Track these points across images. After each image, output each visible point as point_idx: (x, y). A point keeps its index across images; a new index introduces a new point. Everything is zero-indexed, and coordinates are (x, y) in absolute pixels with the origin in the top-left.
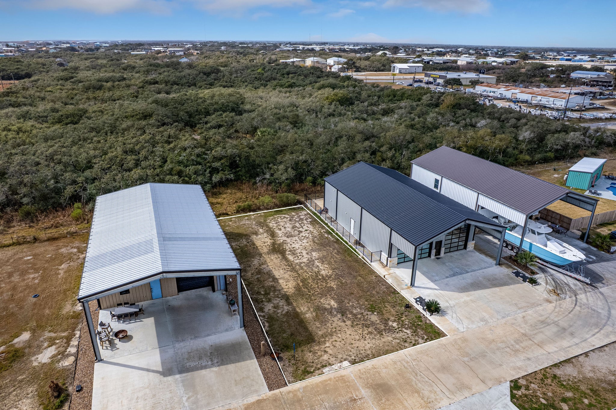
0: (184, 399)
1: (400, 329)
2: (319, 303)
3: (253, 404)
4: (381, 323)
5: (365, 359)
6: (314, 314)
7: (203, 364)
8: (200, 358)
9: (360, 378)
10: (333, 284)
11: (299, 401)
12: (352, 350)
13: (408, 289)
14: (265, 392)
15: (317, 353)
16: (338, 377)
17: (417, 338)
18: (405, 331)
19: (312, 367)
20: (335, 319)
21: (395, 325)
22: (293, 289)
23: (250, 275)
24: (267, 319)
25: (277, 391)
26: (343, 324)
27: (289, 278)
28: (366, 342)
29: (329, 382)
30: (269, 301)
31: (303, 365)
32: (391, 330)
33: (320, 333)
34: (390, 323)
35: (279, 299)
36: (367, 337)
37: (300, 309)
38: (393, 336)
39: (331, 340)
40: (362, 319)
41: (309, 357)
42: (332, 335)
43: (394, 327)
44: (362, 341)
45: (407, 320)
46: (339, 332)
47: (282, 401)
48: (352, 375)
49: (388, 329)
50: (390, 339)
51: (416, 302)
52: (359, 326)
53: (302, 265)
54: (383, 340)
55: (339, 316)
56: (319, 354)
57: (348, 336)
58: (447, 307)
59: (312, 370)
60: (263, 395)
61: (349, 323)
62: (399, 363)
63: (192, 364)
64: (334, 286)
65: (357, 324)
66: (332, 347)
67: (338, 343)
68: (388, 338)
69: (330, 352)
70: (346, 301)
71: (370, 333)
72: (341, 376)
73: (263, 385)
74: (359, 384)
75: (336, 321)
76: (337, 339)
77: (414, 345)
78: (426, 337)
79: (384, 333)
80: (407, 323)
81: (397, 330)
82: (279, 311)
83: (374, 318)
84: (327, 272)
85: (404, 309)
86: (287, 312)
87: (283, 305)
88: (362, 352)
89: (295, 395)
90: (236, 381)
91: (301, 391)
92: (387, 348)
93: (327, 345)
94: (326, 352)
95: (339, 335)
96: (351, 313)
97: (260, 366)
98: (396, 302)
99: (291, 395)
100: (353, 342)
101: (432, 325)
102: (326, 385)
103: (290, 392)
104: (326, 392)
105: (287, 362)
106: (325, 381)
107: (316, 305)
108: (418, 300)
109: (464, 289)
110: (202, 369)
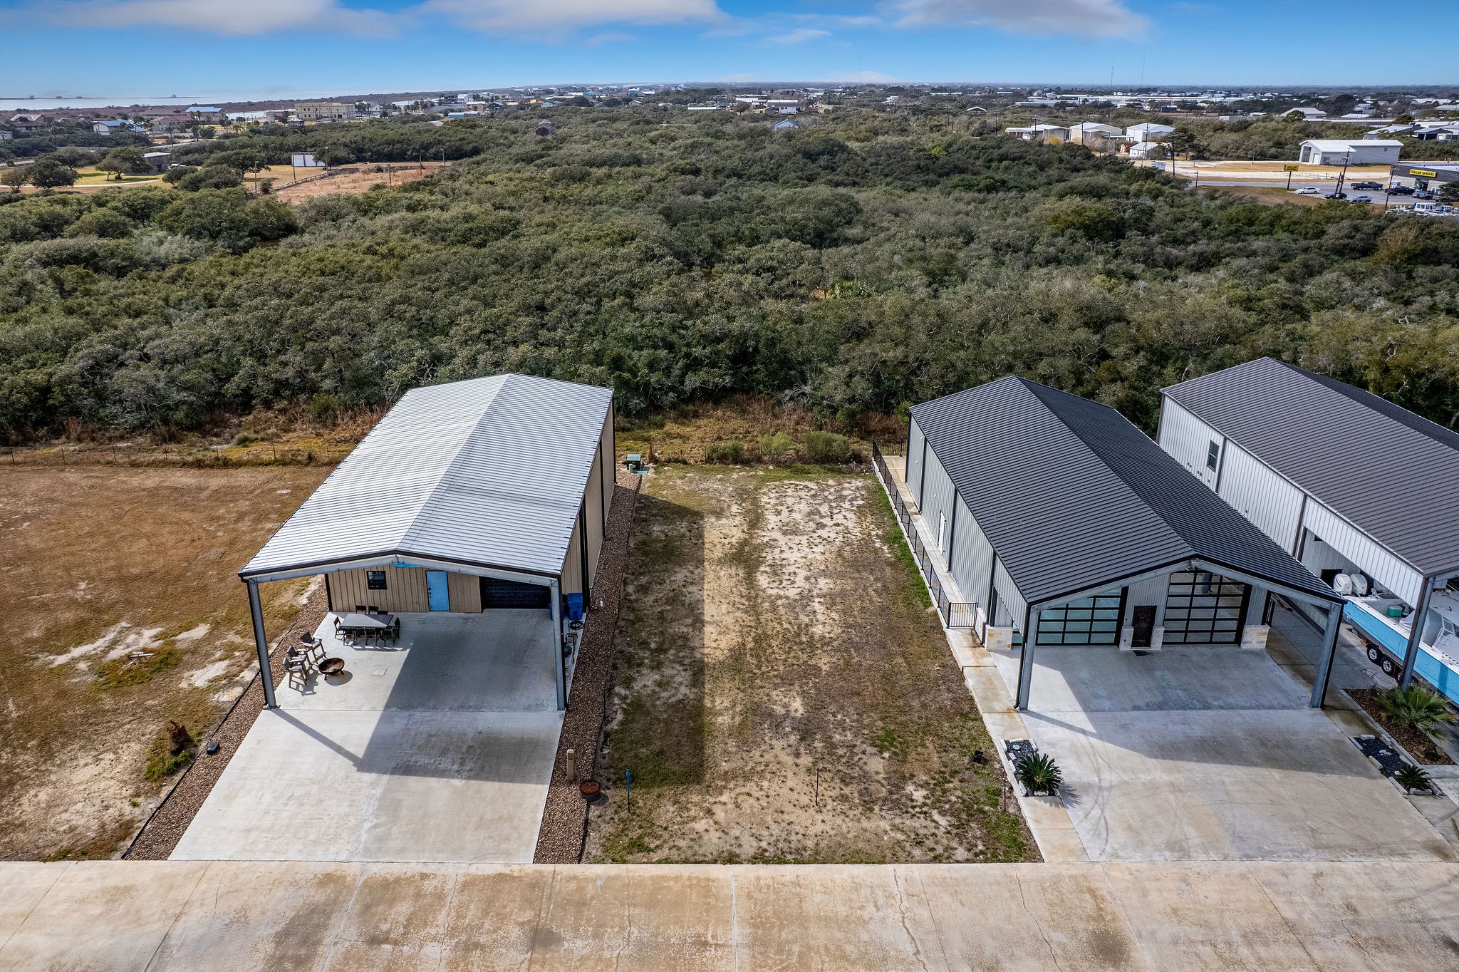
0: (367, 825)
1: (925, 809)
2: (766, 698)
3: (485, 878)
4: (884, 782)
5: (789, 857)
6: (738, 719)
7: (442, 766)
8: (444, 752)
9: (749, 896)
10: (824, 662)
11: (581, 904)
12: (773, 826)
13: (1006, 716)
14: (524, 863)
15: (688, 809)
16: (699, 879)
17: (954, 844)
18: (936, 817)
19: (658, 837)
20: (778, 744)
21: (919, 795)
22: (726, 652)
23: (651, 603)
24: (627, 704)
25: (548, 868)
26: (789, 760)
27: (731, 627)
28: (819, 817)
29: (671, 883)
30: (657, 666)
31: (641, 827)
32: (899, 804)
33: (725, 766)
34: (910, 788)
35: (681, 668)
36: (829, 807)
37: (713, 701)
38: (898, 821)
39: (738, 790)
40: (844, 760)
41: (666, 813)
42: (747, 778)
43: (912, 801)
44: (812, 811)
45: (959, 793)
46: (769, 776)
47: (547, 891)
48: (734, 884)
49: (892, 801)
50: (885, 825)
51: (1007, 752)
52: (827, 775)
53: (779, 602)
54: (865, 824)
55: (793, 739)
56: (692, 813)
57: (785, 790)
58: (1088, 787)
59: (652, 846)
60: (516, 868)
61: (806, 760)
62: (865, 892)
63: (422, 760)
64: (824, 668)
65: (825, 770)
66: (731, 806)
67: (752, 801)
68: (881, 823)
69: (720, 814)
70: (832, 708)
71: (844, 798)
72: (708, 879)
73: (528, 846)
74: (738, 910)
75: (779, 749)
76: (756, 793)
77: (937, 859)
78: (981, 847)
79: (877, 808)
80: (953, 799)
81: (917, 809)
82: (665, 694)
83: (877, 765)
84: (828, 629)
85: (966, 761)
86: (680, 701)
87: (681, 683)
88: (793, 837)
89: (581, 889)
90: (481, 819)
91: (599, 883)
92: (861, 845)
93: (724, 798)
94: (710, 812)
95: (765, 784)
96: (827, 739)
97: (549, 802)
98: (957, 739)
99: (573, 885)
100: (788, 808)
101: (1017, 822)
102: (661, 888)
103: (575, 877)
104: (651, 904)
105: (610, 812)
106: (664, 878)
107: (756, 700)
108: (1016, 747)
109: (1168, 750)
110: (433, 776)
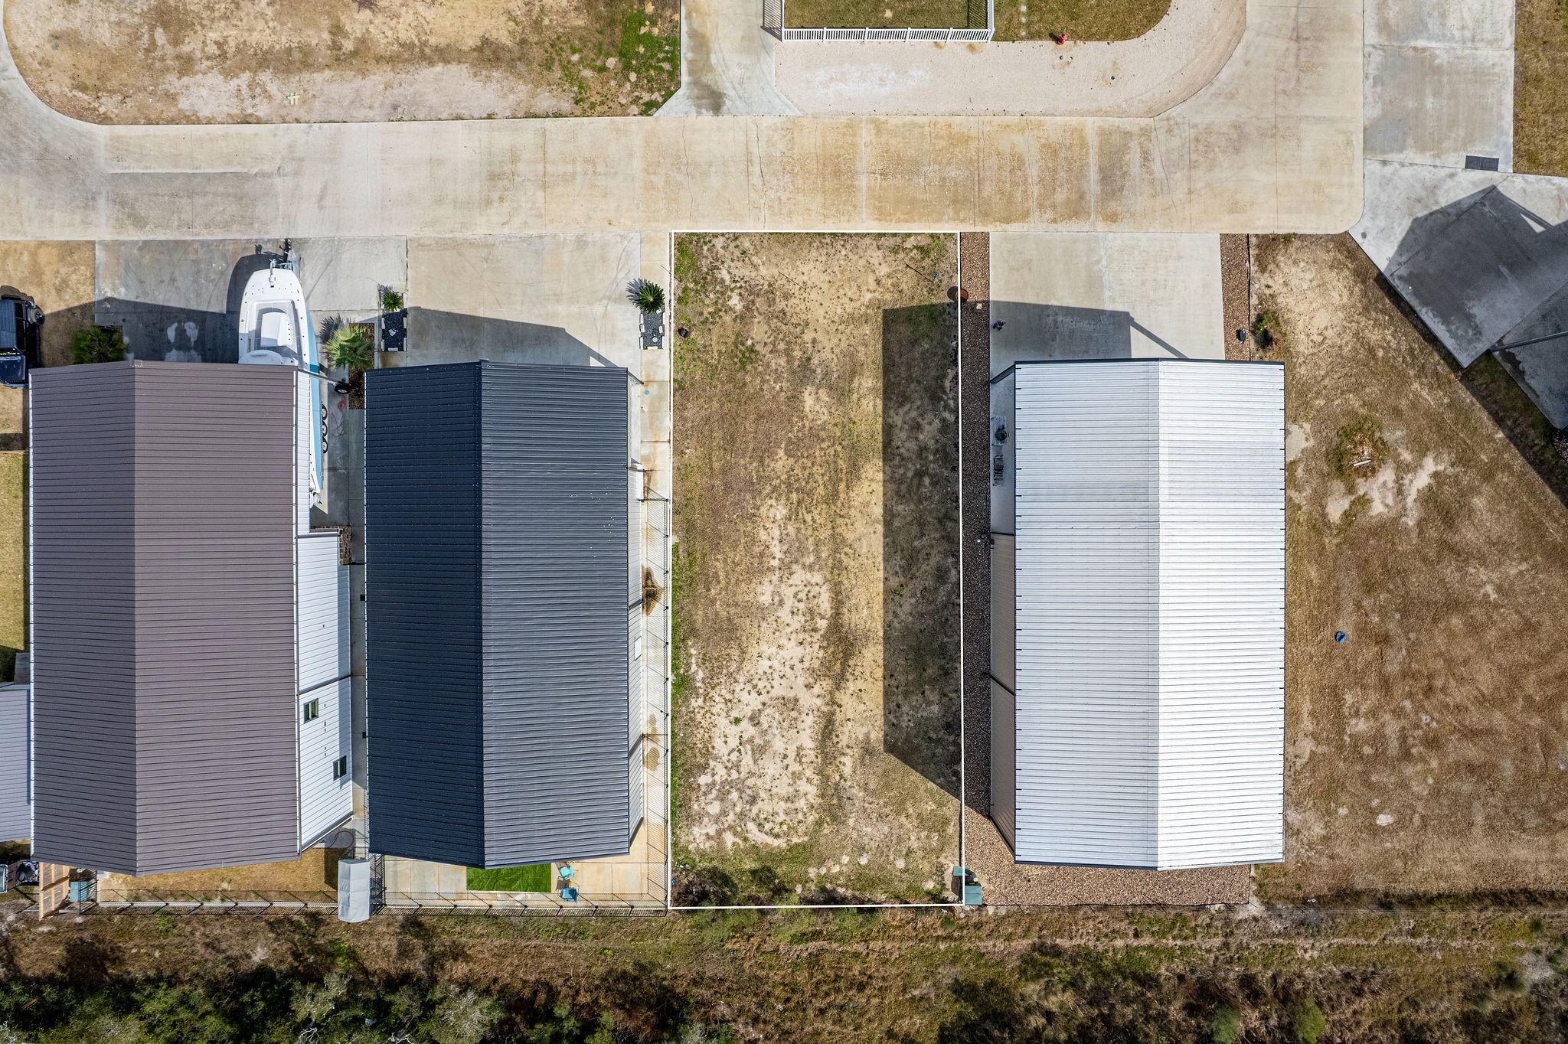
0: (1104, 262)
1: (733, 285)
2: (833, 410)
3: (1016, 220)
4: (756, 313)
5: (828, 240)
6: (856, 384)
7: (1069, 319)
8: (1072, 333)
9: (855, 207)
10: (781, 462)
11: (955, 202)
12: (836, 269)
13: (652, 378)
14: (996, 232)
15: (893, 285)
16: (886, 220)
17: (721, 251)
18: (727, 278)
19: (912, 258)
20: (827, 354)
21: (734, 300)
22: (863, 476)
23: (934, 552)
24: (942, 399)
25: (979, 229)
26: (820, 336)
27: (859, 515)
28: (805, 278)
29: (902, 217)
30: (922, 450)
31: (923, 268)
32: (749, 290)
33: (867, 329)
34: (739, 307)
35: (902, 450)
36: (798, 287)
37: (875, 406)
38: (753, 274)
39: (857, 304)
40: (781, 336)
41: (908, 280)
42: (851, 316)
43: (740, 294)
44: (810, 284)
45: (707, 302)
46: (836, 319)
47: (977, 210)
48: (864, 216)
49: (754, 294)
50: (763, 270)
51: (663, 334)
52: (794, 320)
53: (811, 559)
54: (775, 271)
55: (816, 360)
56: (890, 281)
57: (826, 304)
58: (617, 300)
59: (915, 251)
60: (1000, 229)
61: (808, 336)
62: (785, 211)
63: (1085, 325)
64: (782, 453)
65: (796, 326)
66: (864, 288)
67: (849, 294)
68: (765, 273)
69: (871, 279)
70: (782, 397)
71: (786, 296)
72: (880, 220)
73: (995, 246)
74: (862, 198)
75: (828, 352)
76: (845, 300)
77: (736, 237)
78: (705, 248)
79: (766, 287)
80: (712, 296)
81: (738, 285)
82: (914, 414)
83: (758, 332)
84: (771, 513)
85: (693, 333)
86: (901, 405)
87: (901, 429)
88: (824, 258)
89: (957, 213)
90: (1030, 269)
91: (946, 217)
92: (781, 252)
93: (868, 296)
94: (878, 282)
95: (839, 311)
96: (790, 359)
97: (987, 286)
98: (694, 359)
99: (962, 215)
100: (825, 286)
102: (907, 213)
103: (961, 221)
104: (913, 201)
105: (944, 283)
106: (906, 221)
107: (841, 408)
108: (655, 340)
110: (1074, 309)
